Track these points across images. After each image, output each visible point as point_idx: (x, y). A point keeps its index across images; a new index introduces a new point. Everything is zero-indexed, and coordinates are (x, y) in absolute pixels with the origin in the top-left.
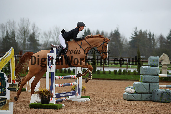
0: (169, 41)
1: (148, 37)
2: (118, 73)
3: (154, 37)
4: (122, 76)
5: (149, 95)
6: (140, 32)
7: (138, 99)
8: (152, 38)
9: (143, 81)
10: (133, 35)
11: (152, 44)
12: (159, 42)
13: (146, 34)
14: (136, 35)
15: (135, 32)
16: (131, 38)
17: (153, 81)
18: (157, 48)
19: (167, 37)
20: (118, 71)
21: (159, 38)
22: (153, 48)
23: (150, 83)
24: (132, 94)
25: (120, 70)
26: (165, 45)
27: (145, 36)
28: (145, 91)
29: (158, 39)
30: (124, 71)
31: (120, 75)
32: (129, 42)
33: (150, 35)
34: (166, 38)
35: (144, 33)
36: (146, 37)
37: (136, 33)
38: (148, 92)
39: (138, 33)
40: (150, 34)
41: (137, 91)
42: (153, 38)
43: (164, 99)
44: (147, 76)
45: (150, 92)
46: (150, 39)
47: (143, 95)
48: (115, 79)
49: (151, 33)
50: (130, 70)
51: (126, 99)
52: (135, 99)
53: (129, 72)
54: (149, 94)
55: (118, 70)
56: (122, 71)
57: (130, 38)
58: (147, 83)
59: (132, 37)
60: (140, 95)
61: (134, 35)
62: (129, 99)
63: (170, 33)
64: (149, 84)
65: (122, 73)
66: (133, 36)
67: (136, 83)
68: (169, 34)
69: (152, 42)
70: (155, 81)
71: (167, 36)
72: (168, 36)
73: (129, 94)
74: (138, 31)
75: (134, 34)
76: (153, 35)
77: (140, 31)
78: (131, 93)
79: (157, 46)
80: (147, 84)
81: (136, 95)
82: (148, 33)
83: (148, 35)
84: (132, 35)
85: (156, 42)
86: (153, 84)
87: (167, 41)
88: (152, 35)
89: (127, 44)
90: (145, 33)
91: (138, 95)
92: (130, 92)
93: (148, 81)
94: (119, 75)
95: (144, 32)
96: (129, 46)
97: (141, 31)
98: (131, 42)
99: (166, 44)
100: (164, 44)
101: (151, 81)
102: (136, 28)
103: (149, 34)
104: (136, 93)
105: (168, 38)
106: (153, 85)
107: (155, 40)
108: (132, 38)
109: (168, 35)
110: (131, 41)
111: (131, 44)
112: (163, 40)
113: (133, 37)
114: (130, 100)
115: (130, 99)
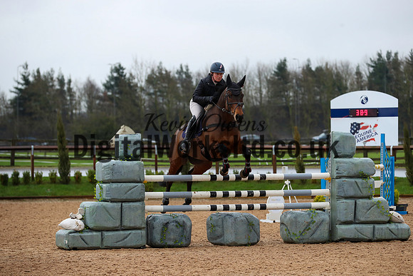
0: (110, 93)
1: (58, 87)
2: (10, 181)
3: (72, 85)
4: (22, 189)
5: (122, 232)
6: (35, 77)
7: (95, 245)
8: (65, 88)
9: (104, 197)
10: (19, 83)
11: (68, 103)
12: (83, 98)
13: (52, 79)
14: (25, 84)
15: (24, 76)
16: (14, 90)
17: (129, 198)
18: (79, 114)
19: (104, 85)
20: (10, 176)
21: (85, 89)
22: (70, 113)
23: (122, 201)
24: (79, 232)
25: (16, 175)
26: (99, 104)
27: (51, 84)
28: (110, 224)
29: (83, 92)
30: (26, 175)
31: (17, 187)
32: (10, 100)
33: (61, 82)
34: (102, 88)
35: (45, 76)
36: (53, 85)
37: (25, 78)
38: (118, 225)
39: (31, 79)
40: (60, 78)
41: (91, 225)
42: (70, 89)
43: (170, 239)
44: (114, 185)
45: (124, 226)
46: (61, 92)
47: (106, 234)
48: (5, 196)
49: (63, 77)
50: (40, 172)
51: (64, 247)
52: (86, 246)
53: (40, 176)
54: (123, 230)
55: (10, 174)
56: (21, 176)
57: (11, 92)
58: (115, 202)
59: (17, 88)
60: (99, 234)
61: (22, 85)
62: (71, 246)
63: (110, 74)
64: (120, 204)
65: (22, 181)
66: (20, 86)
67: (87, 204)
68: (109, 77)
69: (68, 98)
70: (134, 197)
71: (105, 82)
72: (108, 82)
73: (70, 233)
74: (31, 73)
75: (22, 82)
76: (70, 81)
77: (36, 74)
78: (76, 231)
79: (80, 109)
80: (115, 204)
81: (90, 234)
82: (55, 76)
83: (56, 83)
84: (16, 85)
85: (77, 98)
86: (131, 204)
87: (105, 93)
88: (66, 81)
89: (6, 107)
90: (49, 78)
91: (95, 233)
92: (75, 227)
93: (116, 196)
94: (13, 187)
95: (46, 74)
96: (11, 111)
97: (38, 72)
98: (14, 102)
99: (102, 103)
100: (97, 102)
101: (124, 197)
102: (26, 67)
103: (58, 79)
104: (89, 228)
105: (107, 87)
106: (130, 207)
107: (75, 93)
108: (17, 91)
109: (108, 79)
110: (16, 99)
111: (14, 107)
112: (95, 92)
113: (20, 90)
114: (75, 249)
115: (75, 246)
